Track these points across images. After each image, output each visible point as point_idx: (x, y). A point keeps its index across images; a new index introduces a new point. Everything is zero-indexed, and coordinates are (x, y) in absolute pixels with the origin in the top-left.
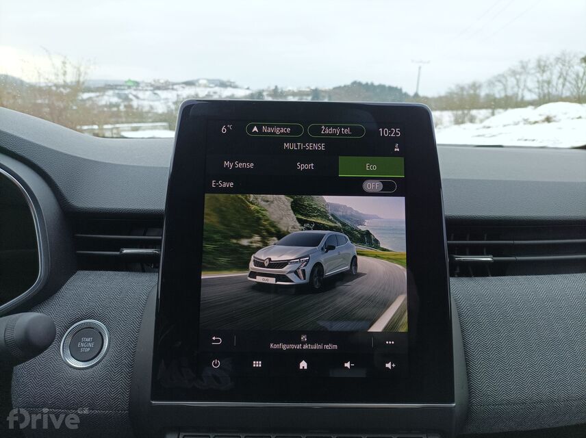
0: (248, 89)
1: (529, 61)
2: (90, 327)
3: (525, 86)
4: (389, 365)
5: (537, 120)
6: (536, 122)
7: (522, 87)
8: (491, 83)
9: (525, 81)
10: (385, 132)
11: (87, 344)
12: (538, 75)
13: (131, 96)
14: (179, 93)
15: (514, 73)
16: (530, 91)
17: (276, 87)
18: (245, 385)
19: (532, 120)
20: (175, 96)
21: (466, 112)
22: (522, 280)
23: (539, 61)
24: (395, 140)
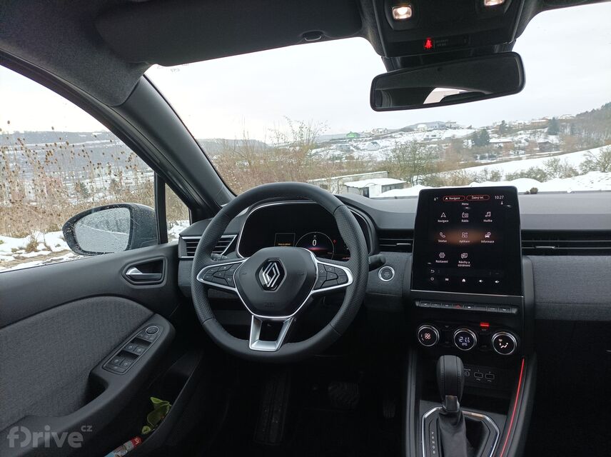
0: (470, 128)
2: (390, 270)
4: (496, 282)
10: (497, 197)
11: (387, 274)
13: (351, 148)
14: (397, 140)
17: (503, 122)
18: (444, 287)
20: (394, 144)
22: (570, 258)
24: (501, 200)
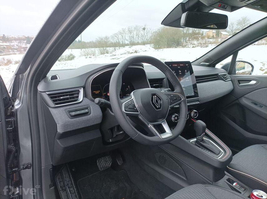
1: (125, 28)
3: (125, 38)
5: (132, 52)
6: (132, 53)
7: (124, 39)
8: (112, 37)
9: (125, 37)
12: (129, 34)
15: (121, 33)
16: (127, 40)
19: (131, 52)
21: (105, 48)
23: (129, 29)
